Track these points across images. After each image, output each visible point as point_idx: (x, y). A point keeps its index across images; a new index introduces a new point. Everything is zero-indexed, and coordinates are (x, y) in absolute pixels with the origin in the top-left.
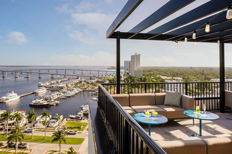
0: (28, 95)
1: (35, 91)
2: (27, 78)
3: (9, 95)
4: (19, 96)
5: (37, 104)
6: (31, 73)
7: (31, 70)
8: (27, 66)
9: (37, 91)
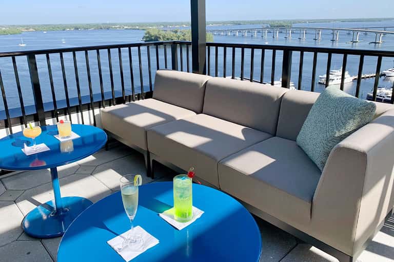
0: (368, 77)
1: (385, 72)
2: (375, 43)
3: (335, 72)
4: (351, 76)
5: (381, 98)
6: (385, 34)
7: (385, 28)
8: (380, 20)
9: (388, 72)
